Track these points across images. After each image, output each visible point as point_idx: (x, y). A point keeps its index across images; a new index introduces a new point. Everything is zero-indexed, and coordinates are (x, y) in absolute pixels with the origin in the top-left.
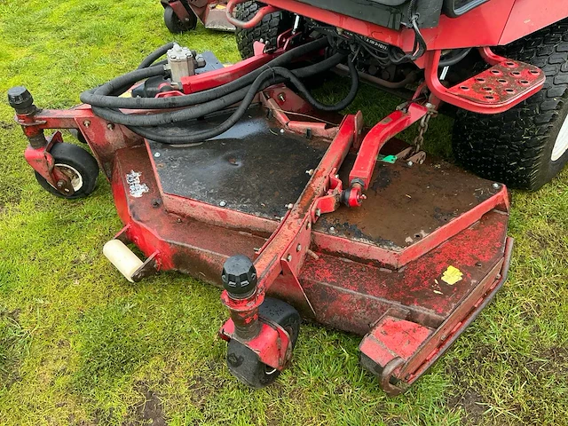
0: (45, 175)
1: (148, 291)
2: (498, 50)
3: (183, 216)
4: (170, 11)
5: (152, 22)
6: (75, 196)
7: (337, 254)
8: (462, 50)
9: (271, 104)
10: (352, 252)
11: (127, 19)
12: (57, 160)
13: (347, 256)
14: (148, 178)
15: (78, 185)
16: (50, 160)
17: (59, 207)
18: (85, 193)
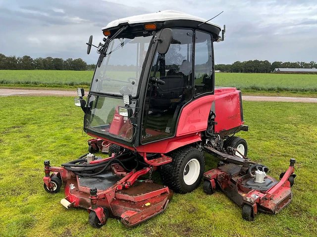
0: (47, 184)
1: (70, 213)
2: (165, 154)
3: (83, 192)
4: (91, 147)
5: (84, 150)
6: (53, 192)
7: (121, 200)
8: (155, 153)
9: (113, 168)
10: (124, 198)
11: (75, 149)
12: (52, 180)
13: (123, 200)
14: (76, 185)
15: (55, 189)
16: (50, 180)
17: (48, 195)
18: (56, 192)
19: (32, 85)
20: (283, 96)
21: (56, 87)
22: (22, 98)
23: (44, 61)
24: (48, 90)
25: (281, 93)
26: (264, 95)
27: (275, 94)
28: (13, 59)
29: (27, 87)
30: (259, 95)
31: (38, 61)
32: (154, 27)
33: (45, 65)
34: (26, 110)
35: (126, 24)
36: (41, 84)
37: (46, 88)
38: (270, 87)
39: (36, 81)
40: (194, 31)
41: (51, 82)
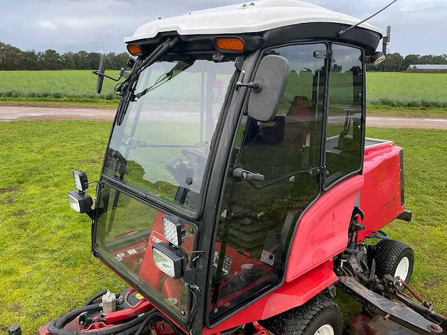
9: (153, 333)
19: (52, 99)
20: (433, 118)
21: (87, 101)
22: (31, 125)
23: (76, 57)
24: (74, 107)
25: (429, 111)
26: (403, 116)
27: (420, 112)
28: (31, 54)
29: (45, 103)
30: (396, 116)
31: (66, 56)
32: (238, 46)
33: (76, 63)
34: (32, 151)
35: (173, 35)
36: (65, 98)
37: (71, 104)
38: (410, 100)
39: (60, 91)
40: (329, 46)
41: (80, 93)
